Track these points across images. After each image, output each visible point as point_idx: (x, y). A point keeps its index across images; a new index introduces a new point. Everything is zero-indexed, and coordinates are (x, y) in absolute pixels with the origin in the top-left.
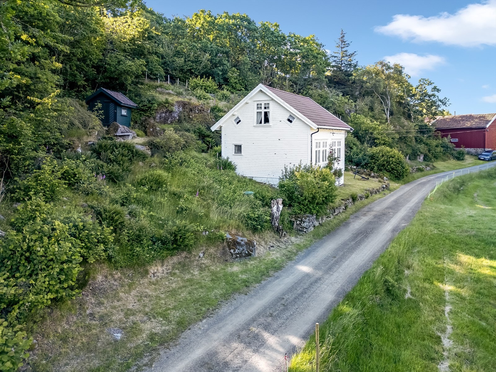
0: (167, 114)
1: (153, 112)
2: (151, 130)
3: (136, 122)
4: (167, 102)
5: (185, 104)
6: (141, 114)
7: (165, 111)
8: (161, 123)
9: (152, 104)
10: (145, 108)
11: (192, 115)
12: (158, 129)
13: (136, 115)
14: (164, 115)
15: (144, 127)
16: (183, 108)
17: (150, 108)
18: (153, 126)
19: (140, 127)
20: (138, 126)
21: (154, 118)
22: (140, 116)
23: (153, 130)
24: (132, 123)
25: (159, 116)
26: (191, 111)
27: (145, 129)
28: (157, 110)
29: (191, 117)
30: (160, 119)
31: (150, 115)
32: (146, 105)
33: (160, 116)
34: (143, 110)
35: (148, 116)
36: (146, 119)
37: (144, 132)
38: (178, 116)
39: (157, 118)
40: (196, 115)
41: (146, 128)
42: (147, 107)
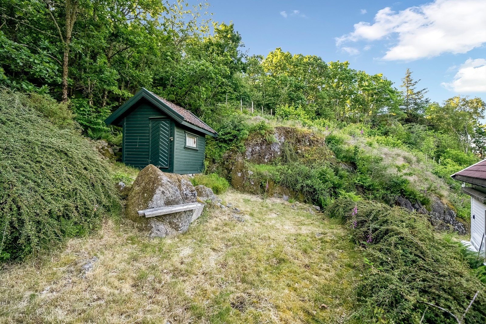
0: (264, 147)
1: (242, 144)
2: (239, 175)
3: (214, 161)
4: (262, 128)
5: (288, 132)
6: (220, 147)
7: (259, 142)
8: (253, 161)
9: (238, 130)
10: (227, 137)
11: (302, 149)
12: (250, 173)
13: (212, 149)
14: (258, 148)
15: (227, 169)
16: (286, 137)
17: (235, 136)
18: (243, 168)
19: (220, 169)
20: (217, 168)
21: (243, 154)
22: (221, 151)
23: (243, 176)
24: (207, 163)
25: (250, 150)
26: (299, 141)
27: (229, 173)
28: (247, 140)
29: (299, 151)
30: (252, 155)
31: (236, 149)
32: (229, 133)
33: (253, 150)
34: (224, 141)
35: (233, 151)
36: (230, 156)
37: (227, 179)
38: (281, 150)
39: (247, 153)
40: (307, 148)
41: (229, 171)
42: (231, 136)
